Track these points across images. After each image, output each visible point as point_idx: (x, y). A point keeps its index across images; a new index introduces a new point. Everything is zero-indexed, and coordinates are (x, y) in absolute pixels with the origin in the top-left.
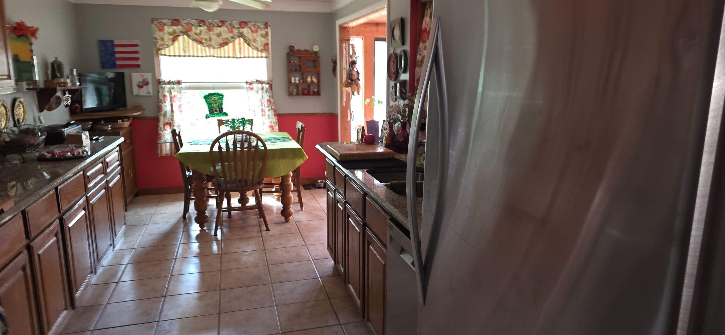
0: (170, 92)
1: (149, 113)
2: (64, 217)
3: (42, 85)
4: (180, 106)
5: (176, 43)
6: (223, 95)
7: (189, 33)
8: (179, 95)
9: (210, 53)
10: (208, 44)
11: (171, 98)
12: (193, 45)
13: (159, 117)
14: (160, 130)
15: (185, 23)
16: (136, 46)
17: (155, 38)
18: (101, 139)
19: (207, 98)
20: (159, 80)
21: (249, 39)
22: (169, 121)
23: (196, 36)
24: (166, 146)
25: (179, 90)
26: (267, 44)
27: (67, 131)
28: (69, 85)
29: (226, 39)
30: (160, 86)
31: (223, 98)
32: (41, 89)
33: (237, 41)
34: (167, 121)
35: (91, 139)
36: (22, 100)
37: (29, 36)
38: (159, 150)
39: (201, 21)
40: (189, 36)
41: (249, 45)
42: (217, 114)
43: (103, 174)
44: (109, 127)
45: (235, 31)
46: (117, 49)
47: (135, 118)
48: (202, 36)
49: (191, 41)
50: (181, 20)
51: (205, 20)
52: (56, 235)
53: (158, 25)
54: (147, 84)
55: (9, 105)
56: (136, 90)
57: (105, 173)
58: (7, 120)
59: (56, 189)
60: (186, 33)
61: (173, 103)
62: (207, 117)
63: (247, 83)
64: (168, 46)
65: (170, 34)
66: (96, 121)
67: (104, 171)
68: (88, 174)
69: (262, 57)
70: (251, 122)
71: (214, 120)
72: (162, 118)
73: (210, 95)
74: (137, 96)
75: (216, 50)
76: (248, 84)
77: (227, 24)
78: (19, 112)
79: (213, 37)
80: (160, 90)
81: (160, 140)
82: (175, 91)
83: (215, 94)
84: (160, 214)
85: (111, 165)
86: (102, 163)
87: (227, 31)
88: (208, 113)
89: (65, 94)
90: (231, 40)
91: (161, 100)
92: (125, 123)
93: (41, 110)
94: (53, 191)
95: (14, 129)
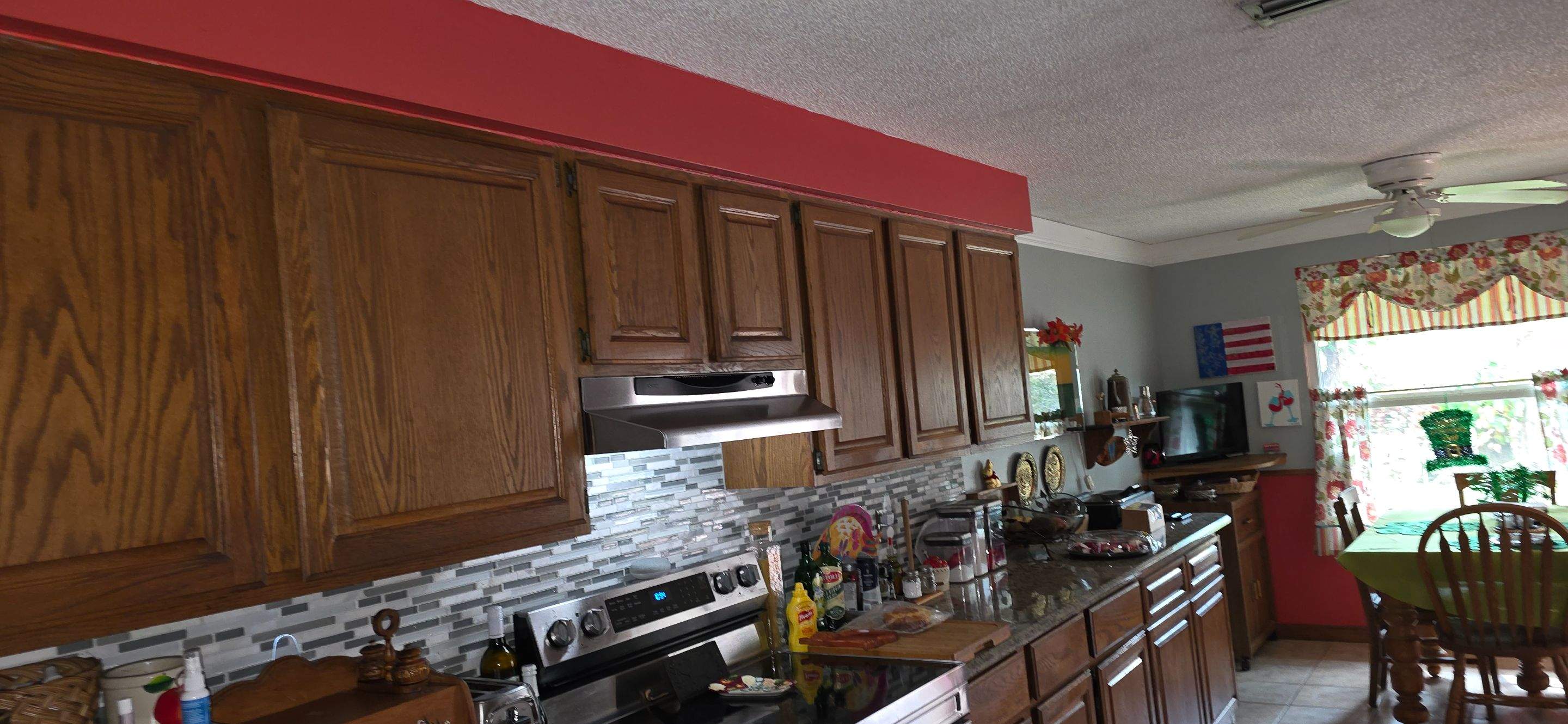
0: (1340, 416)
1: (1295, 461)
2: (1101, 667)
3: (1092, 422)
4: (1363, 446)
5: (1350, 311)
6: (1469, 415)
7: (1379, 285)
8: (1360, 422)
9: (1431, 322)
10: (1426, 300)
11: (1342, 428)
12: (1389, 308)
13: (1317, 471)
14: (1320, 499)
15: (1369, 266)
16: (1266, 327)
17: (1304, 307)
18: (1187, 518)
19: (1425, 423)
20: (1315, 391)
21: (1535, 274)
22: (1339, 477)
23: (1395, 290)
24: (1335, 533)
25: (1360, 410)
27: (1126, 503)
28: (1139, 415)
29: (1470, 283)
30: (1317, 403)
31: (1470, 420)
32: (1089, 428)
33: (1502, 284)
34: (1334, 478)
35: (1168, 519)
36: (1057, 450)
37: (1070, 343)
38: (1319, 541)
39: (1404, 254)
40: (1377, 291)
41: (1535, 288)
42: (1458, 459)
43: (1182, 588)
44: (1212, 493)
45: (1496, 262)
46: (1227, 339)
47: (1264, 473)
48: (1409, 287)
49: (1383, 302)
50: (1360, 261)
51: (1418, 252)
52: (1085, 698)
53: (1310, 279)
54: (1289, 402)
55: (1037, 461)
56: (1267, 417)
57: (1187, 587)
58: (1034, 485)
59: (1086, 612)
60: (1372, 285)
61: (1348, 439)
62: (1430, 466)
63: (1536, 380)
64: (1332, 319)
65: (1334, 293)
66: (1188, 482)
67: (1183, 582)
68: (1151, 587)
70: (1548, 478)
71: (1447, 474)
72: (1322, 473)
73: (1436, 416)
74: (1271, 427)
75: (1446, 313)
76: (1539, 383)
77: (1471, 250)
78: (1054, 469)
79: (1438, 284)
80: (1318, 413)
81: (1319, 520)
82: (1352, 412)
83: (1447, 413)
84: (1319, 686)
85: (1202, 572)
86: (1180, 567)
87: (1474, 265)
88: (1432, 457)
89: (1128, 434)
90: (1485, 284)
91: (1321, 434)
92: (1244, 483)
93: (1089, 465)
94: (1082, 615)
95: (1042, 500)
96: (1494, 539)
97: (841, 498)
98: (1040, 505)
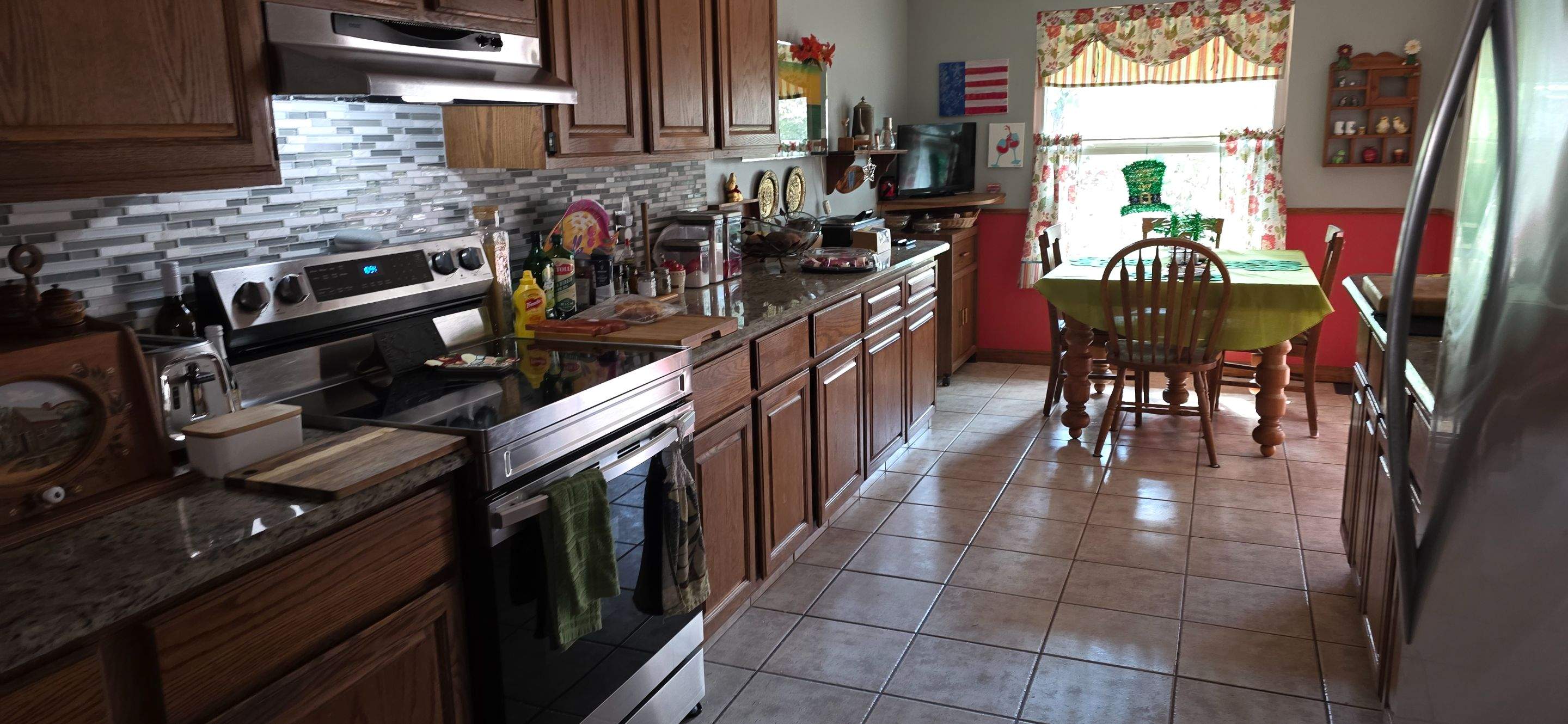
0: (1057, 160)
1: (1012, 202)
2: (819, 367)
3: (835, 149)
4: (1072, 189)
5: (1080, 60)
6: (1163, 166)
7: (1108, 35)
8: (1072, 167)
9: (1147, 76)
10: (1144, 55)
11: (1056, 172)
12: (1113, 59)
13: (1030, 211)
14: (1029, 237)
15: (1102, 16)
16: (1004, 69)
17: (1040, 52)
18: (911, 245)
19: (1126, 171)
20: (1039, 135)
21: (1239, 37)
22: (1047, 218)
23: (1121, 42)
24: (1036, 269)
25: (1074, 155)
26: (1284, 46)
27: (858, 226)
28: (880, 146)
29: (1185, 41)
30: (1039, 148)
31: (1163, 171)
32: (831, 154)
33: (1210, 45)
34: (1043, 218)
35: (894, 244)
36: (800, 171)
37: (821, 62)
38: (1023, 276)
39: (1134, 7)
40: (1106, 42)
41: (1237, 50)
42: (1148, 206)
43: (899, 304)
44: (937, 227)
45: (1209, 22)
46: (969, 78)
47: (986, 211)
48: (1133, 40)
49: (1109, 52)
50: (1095, 10)
51: (1146, 6)
52: (802, 392)
53: (1049, 24)
54: (1015, 144)
55: (780, 182)
56: (994, 158)
57: (903, 302)
58: (775, 203)
59: (811, 316)
60: (1100, 36)
61: (1060, 183)
62: (1124, 211)
63: (1222, 137)
64: (1063, 66)
65: (1068, 40)
66: (917, 215)
67: (902, 300)
68: (871, 301)
69: (1265, 77)
70: (1217, 225)
71: (1137, 218)
72: (1034, 213)
73: (1136, 165)
74: (995, 168)
75: (1160, 68)
76: (1225, 140)
77: (1191, 8)
78: (795, 191)
79: (1158, 39)
80: (1038, 156)
81: (1026, 256)
82: (1067, 158)
83: (1145, 164)
84: (1004, 399)
85: (918, 292)
86: (900, 284)
87: (1191, 24)
88: (1127, 203)
89: (867, 163)
90: (1197, 43)
91: (1037, 176)
92: (966, 219)
93: (829, 191)
94: (806, 318)
95: (782, 218)
96: (1165, 271)
97: (577, 193)
98: (778, 223)
